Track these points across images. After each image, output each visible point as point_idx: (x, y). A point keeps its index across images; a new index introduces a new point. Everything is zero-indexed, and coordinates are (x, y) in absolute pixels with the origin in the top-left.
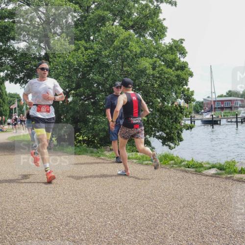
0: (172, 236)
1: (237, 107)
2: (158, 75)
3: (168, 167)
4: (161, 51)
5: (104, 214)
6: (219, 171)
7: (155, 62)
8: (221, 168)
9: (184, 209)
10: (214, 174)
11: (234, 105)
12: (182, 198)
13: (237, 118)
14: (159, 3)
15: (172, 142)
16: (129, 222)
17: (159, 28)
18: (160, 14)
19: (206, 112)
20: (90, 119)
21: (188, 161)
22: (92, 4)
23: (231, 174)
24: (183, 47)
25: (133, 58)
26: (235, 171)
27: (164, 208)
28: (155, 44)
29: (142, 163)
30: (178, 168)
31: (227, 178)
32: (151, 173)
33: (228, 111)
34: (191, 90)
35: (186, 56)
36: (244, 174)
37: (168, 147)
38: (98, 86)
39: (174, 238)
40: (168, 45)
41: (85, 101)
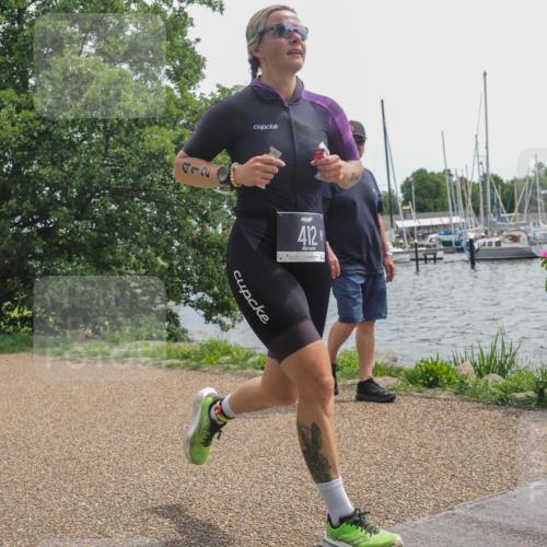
0: (226, 523)
3: (217, 371)
4: (194, 113)
5: (70, 487)
7: (181, 137)
9: (254, 460)
12: (248, 436)
14: (184, 5)
15: (227, 315)
16: (129, 498)
17: (187, 61)
18: (190, 29)
20: (36, 270)
21: (261, 355)
22: (30, 4)
23: (353, 378)
25: (130, 126)
28: (179, 96)
29: (160, 364)
30: (239, 372)
32: (180, 386)
36: (381, 375)
37: (218, 325)
38: (51, 193)
39: (231, 526)
40: (210, 98)
41: (23, 227)
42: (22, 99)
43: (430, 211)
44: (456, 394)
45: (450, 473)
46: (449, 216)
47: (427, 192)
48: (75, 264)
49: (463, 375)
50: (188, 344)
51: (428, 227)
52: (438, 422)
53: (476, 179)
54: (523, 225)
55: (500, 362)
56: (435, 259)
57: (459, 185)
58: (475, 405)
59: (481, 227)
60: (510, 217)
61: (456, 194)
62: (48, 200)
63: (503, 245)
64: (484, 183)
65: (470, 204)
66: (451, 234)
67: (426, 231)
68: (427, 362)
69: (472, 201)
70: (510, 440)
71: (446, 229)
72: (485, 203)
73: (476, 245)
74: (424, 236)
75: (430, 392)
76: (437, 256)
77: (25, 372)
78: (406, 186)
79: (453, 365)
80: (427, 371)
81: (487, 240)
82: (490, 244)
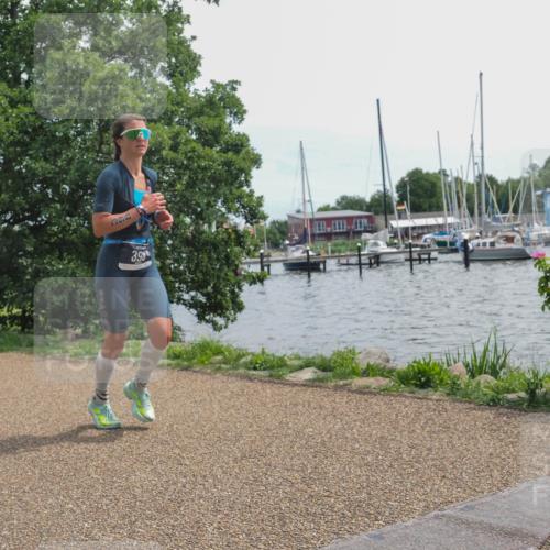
0: (215, 525)
1: (360, 233)
2: (185, 162)
3: (209, 371)
4: (189, 109)
6: (321, 374)
7: (177, 135)
8: (325, 366)
9: (244, 462)
10: (310, 380)
11: (353, 227)
12: (238, 437)
13: (360, 256)
15: (220, 315)
16: (118, 500)
17: (181, 57)
18: (186, 26)
19: (294, 245)
20: (26, 267)
21: (253, 354)
23: (346, 378)
24: (238, 100)
26: (354, 373)
27: (197, 464)
28: (174, 91)
30: (231, 372)
31: (337, 388)
32: (171, 386)
33: (340, 240)
34: (257, 194)
35: (243, 119)
36: (373, 376)
37: (210, 325)
38: (42, 190)
39: (219, 528)
40: (204, 94)
41: (13, 224)
42: (15, 93)
43: (425, 211)
44: (448, 394)
45: (441, 473)
46: (443, 216)
47: (422, 192)
48: (66, 262)
49: (455, 377)
50: (180, 344)
51: (422, 227)
52: (430, 422)
53: (471, 180)
54: (517, 225)
55: (493, 364)
56: (429, 259)
57: (453, 185)
58: (467, 405)
59: (475, 227)
60: (504, 218)
61: (450, 193)
62: (40, 197)
63: (497, 246)
64: (479, 184)
65: (464, 204)
66: (445, 234)
67: (420, 231)
68: (419, 363)
69: (467, 200)
70: (501, 440)
71: (440, 228)
72: (480, 204)
73: (470, 246)
74: (419, 236)
75: (422, 393)
76: (432, 256)
77: (13, 372)
78: (401, 186)
79: (445, 366)
80: (420, 372)
81: (481, 241)
82: (484, 244)
